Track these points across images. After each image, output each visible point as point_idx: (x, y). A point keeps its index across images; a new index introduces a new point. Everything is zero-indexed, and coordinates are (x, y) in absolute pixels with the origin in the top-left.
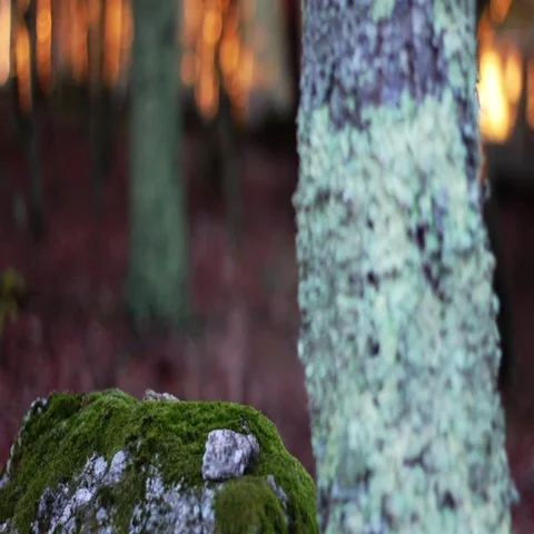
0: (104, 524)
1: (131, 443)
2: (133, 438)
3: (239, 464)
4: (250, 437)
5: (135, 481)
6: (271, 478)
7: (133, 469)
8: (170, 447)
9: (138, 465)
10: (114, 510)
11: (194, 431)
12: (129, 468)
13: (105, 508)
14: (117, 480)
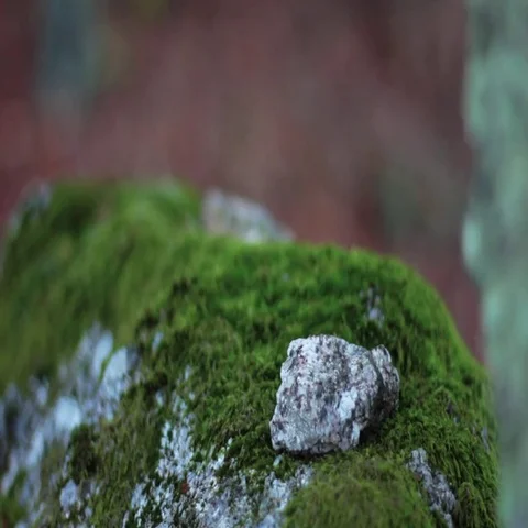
0: (73, 518)
1: (144, 336)
2: (150, 322)
3: (349, 423)
4: (376, 353)
5: (142, 426)
6: (419, 454)
7: (139, 397)
8: (216, 356)
9: (150, 389)
10: (96, 489)
11: (268, 320)
12: (133, 392)
13: (77, 483)
14: (110, 417)
